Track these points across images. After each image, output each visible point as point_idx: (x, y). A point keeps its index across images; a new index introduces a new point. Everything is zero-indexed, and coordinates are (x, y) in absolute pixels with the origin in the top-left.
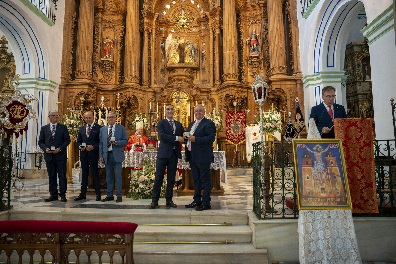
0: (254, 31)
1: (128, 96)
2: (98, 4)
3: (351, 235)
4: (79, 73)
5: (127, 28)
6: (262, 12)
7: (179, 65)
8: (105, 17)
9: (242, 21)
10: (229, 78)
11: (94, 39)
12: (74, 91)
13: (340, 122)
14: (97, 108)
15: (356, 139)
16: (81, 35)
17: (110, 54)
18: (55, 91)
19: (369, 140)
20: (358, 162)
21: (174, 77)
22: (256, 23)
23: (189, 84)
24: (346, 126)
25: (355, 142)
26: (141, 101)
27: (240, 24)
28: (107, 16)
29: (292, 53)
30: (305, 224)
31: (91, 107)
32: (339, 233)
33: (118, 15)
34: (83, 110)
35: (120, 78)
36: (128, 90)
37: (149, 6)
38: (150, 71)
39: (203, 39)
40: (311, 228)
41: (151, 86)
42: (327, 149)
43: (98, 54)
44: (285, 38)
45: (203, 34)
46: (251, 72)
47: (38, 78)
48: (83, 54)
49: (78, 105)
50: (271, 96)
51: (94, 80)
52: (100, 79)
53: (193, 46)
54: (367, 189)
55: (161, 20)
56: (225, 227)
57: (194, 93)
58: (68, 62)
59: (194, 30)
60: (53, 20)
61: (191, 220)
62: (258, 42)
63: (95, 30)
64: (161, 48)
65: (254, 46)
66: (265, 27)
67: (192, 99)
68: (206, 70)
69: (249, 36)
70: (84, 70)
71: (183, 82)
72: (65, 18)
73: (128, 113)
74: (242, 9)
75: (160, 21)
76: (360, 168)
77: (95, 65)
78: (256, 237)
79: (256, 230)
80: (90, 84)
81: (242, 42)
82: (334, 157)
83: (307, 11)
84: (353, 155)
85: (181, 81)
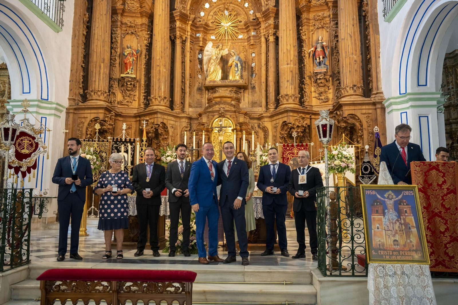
0: (320, 39)
1: (156, 123)
2: (116, 3)
3: (429, 294)
4: (92, 94)
5: (154, 35)
6: (331, 13)
7: (222, 82)
8: (126, 20)
9: (304, 25)
10: (287, 100)
11: (112, 48)
12: (85, 117)
13: (418, 165)
14: (117, 139)
15: (438, 185)
16: (95, 44)
17: (132, 69)
18: (61, 116)
19: (453, 186)
20: (440, 212)
21: (215, 99)
22: (323, 27)
23: (234, 108)
24: (425, 170)
25: (436, 188)
26: (173, 130)
27: (301, 30)
28: (128, 19)
29: (370, 68)
30: (375, 280)
31: (109, 138)
32: (415, 292)
33: (142, 16)
34: (99, 141)
35: (144, 99)
36: (156, 116)
37: (182, 5)
38: (183, 91)
39: (252, 49)
40: (383, 284)
41: (185, 110)
42: (400, 197)
43: (117, 69)
44: (361, 47)
45: (252, 42)
46: (315, 92)
47: (40, 99)
48: (98, 69)
49: (90, 135)
50: (342, 124)
51: (111, 102)
52: (119, 100)
53: (239, 58)
54: (452, 243)
55: (198, 23)
56: (284, 286)
57: (242, 119)
58: (77, 78)
59: (240, 37)
60: (61, 25)
61: (245, 277)
62: (325, 54)
63: (113, 37)
64: (198, 61)
65: (320, 59)
66: (334, 33)
67: (238, 128)
68: (256, 89)
69: (314, 45)
70: (100, 90)
71: (228, 106)
72: (74, 22)
73: (156, 145)
74: (305, 9)
75: (196, 24)
76: (443, 219)
77: (113, 83)
78: (321, 297)
79: (322, 288)
80: (107, 107)
81: (304, 53)
82: (409, 205)
83: (390, 13)
84: (434, 204)
85: (225, 104)
